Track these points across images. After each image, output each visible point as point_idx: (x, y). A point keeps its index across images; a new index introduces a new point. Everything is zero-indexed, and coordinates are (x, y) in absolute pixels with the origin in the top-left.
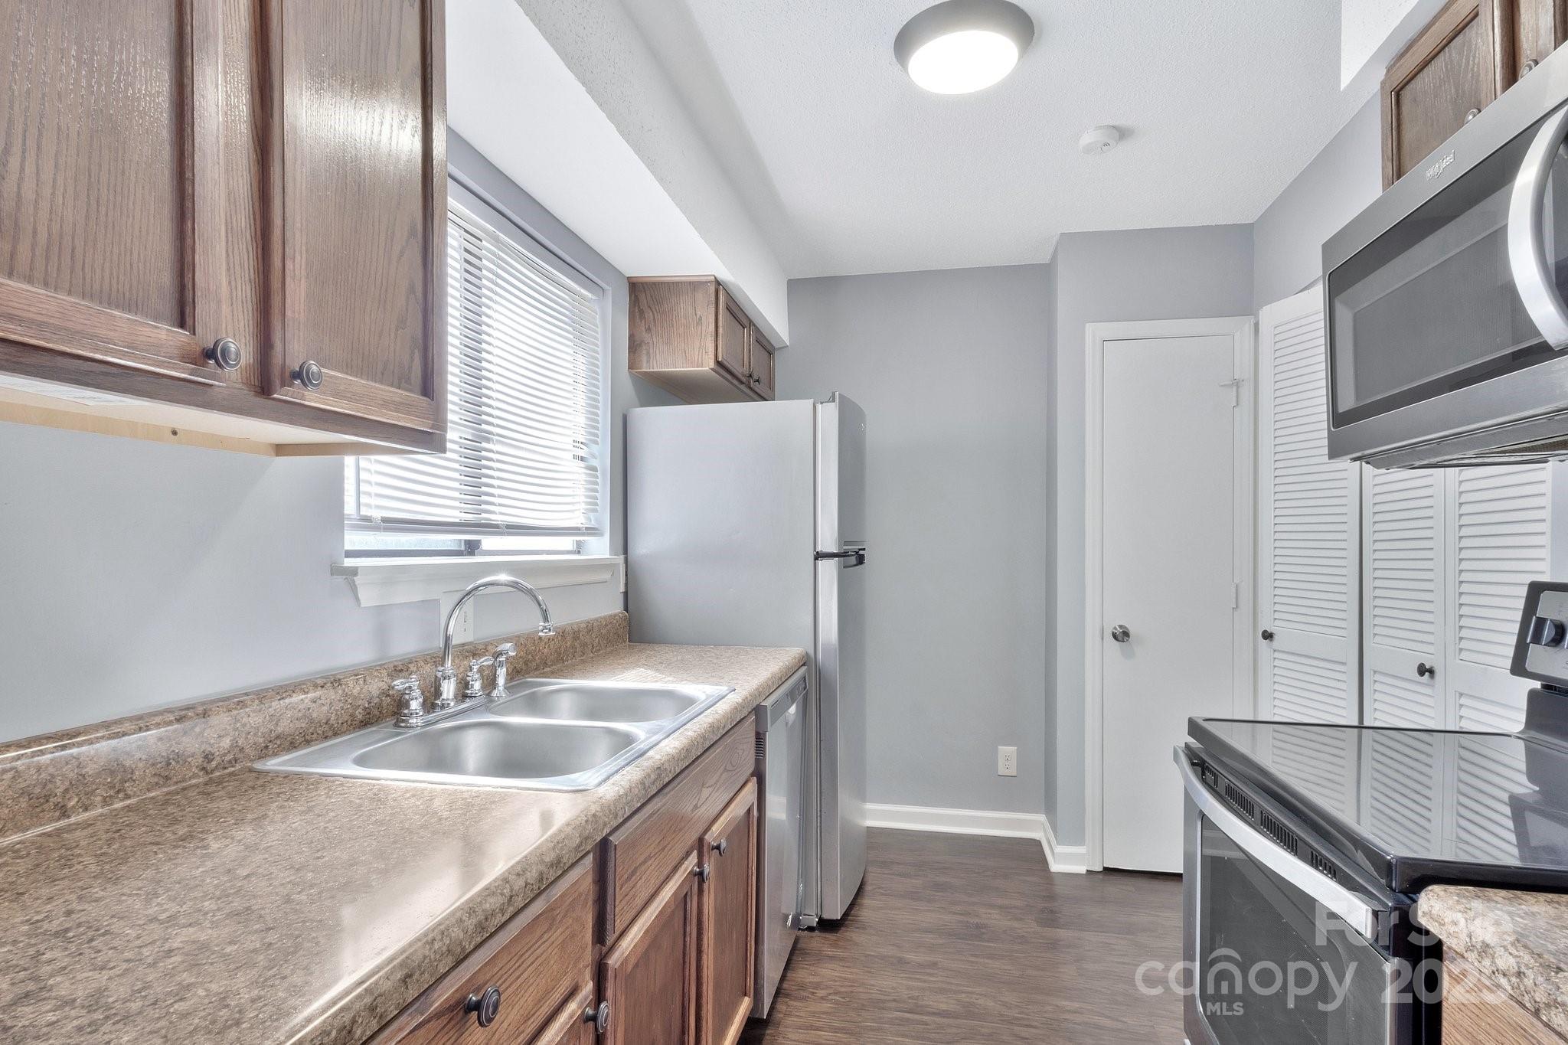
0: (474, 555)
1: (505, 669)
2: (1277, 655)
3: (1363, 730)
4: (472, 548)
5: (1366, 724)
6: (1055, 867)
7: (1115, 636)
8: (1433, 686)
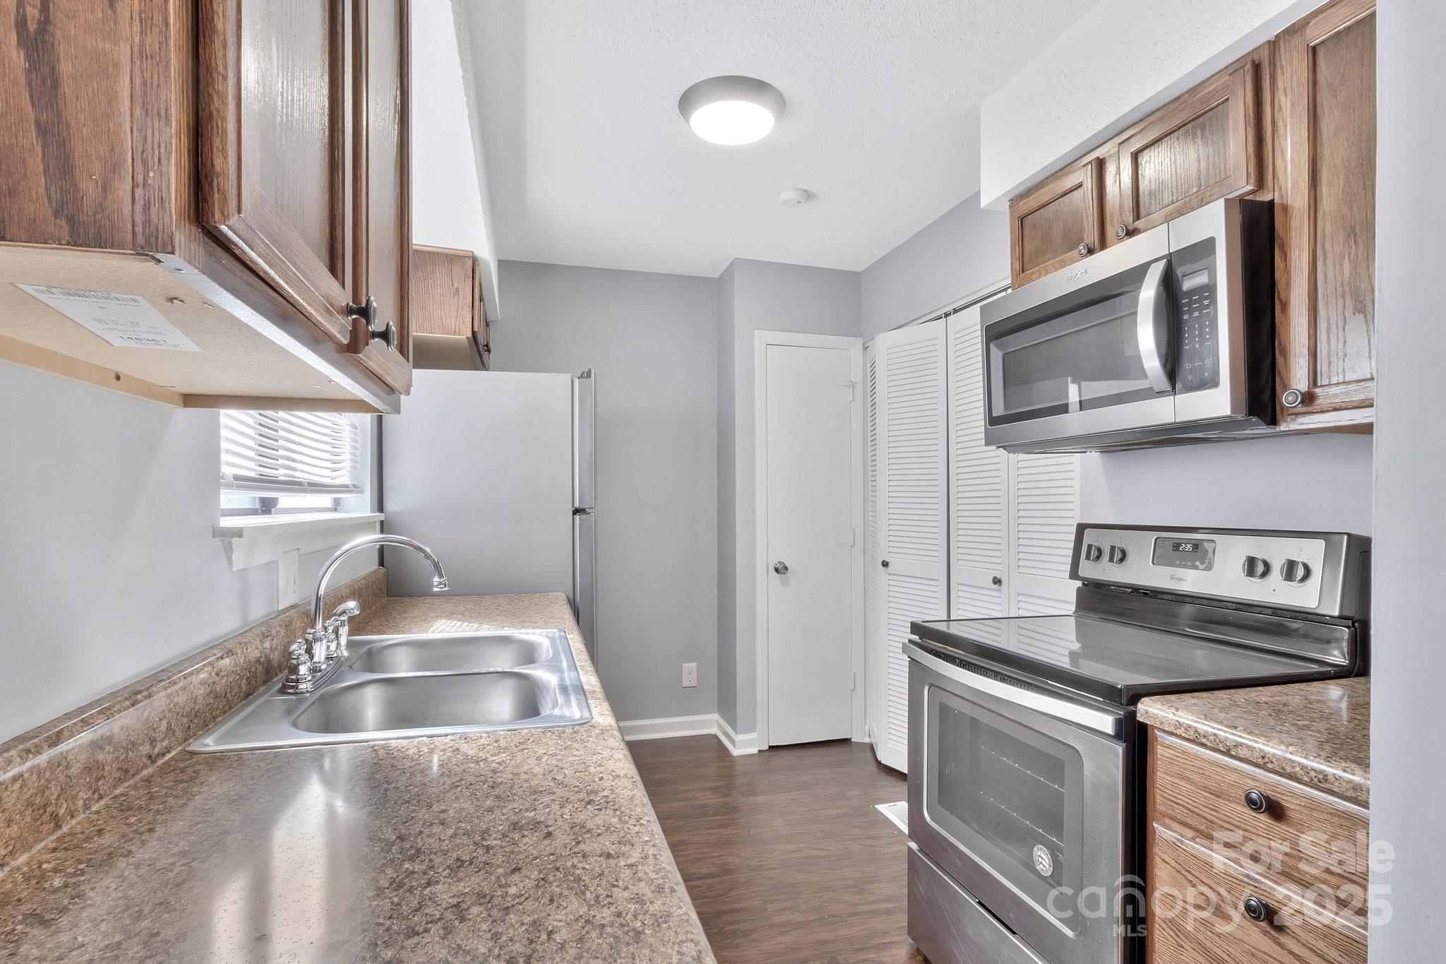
0: (271, 514)
1: (346, 628)
2: (891, 577)
3: (951, 623)
4: (267, 506)
5: (952, 618)
6: (736, 752)
7: (777, 570)
8: (1000, 591)
